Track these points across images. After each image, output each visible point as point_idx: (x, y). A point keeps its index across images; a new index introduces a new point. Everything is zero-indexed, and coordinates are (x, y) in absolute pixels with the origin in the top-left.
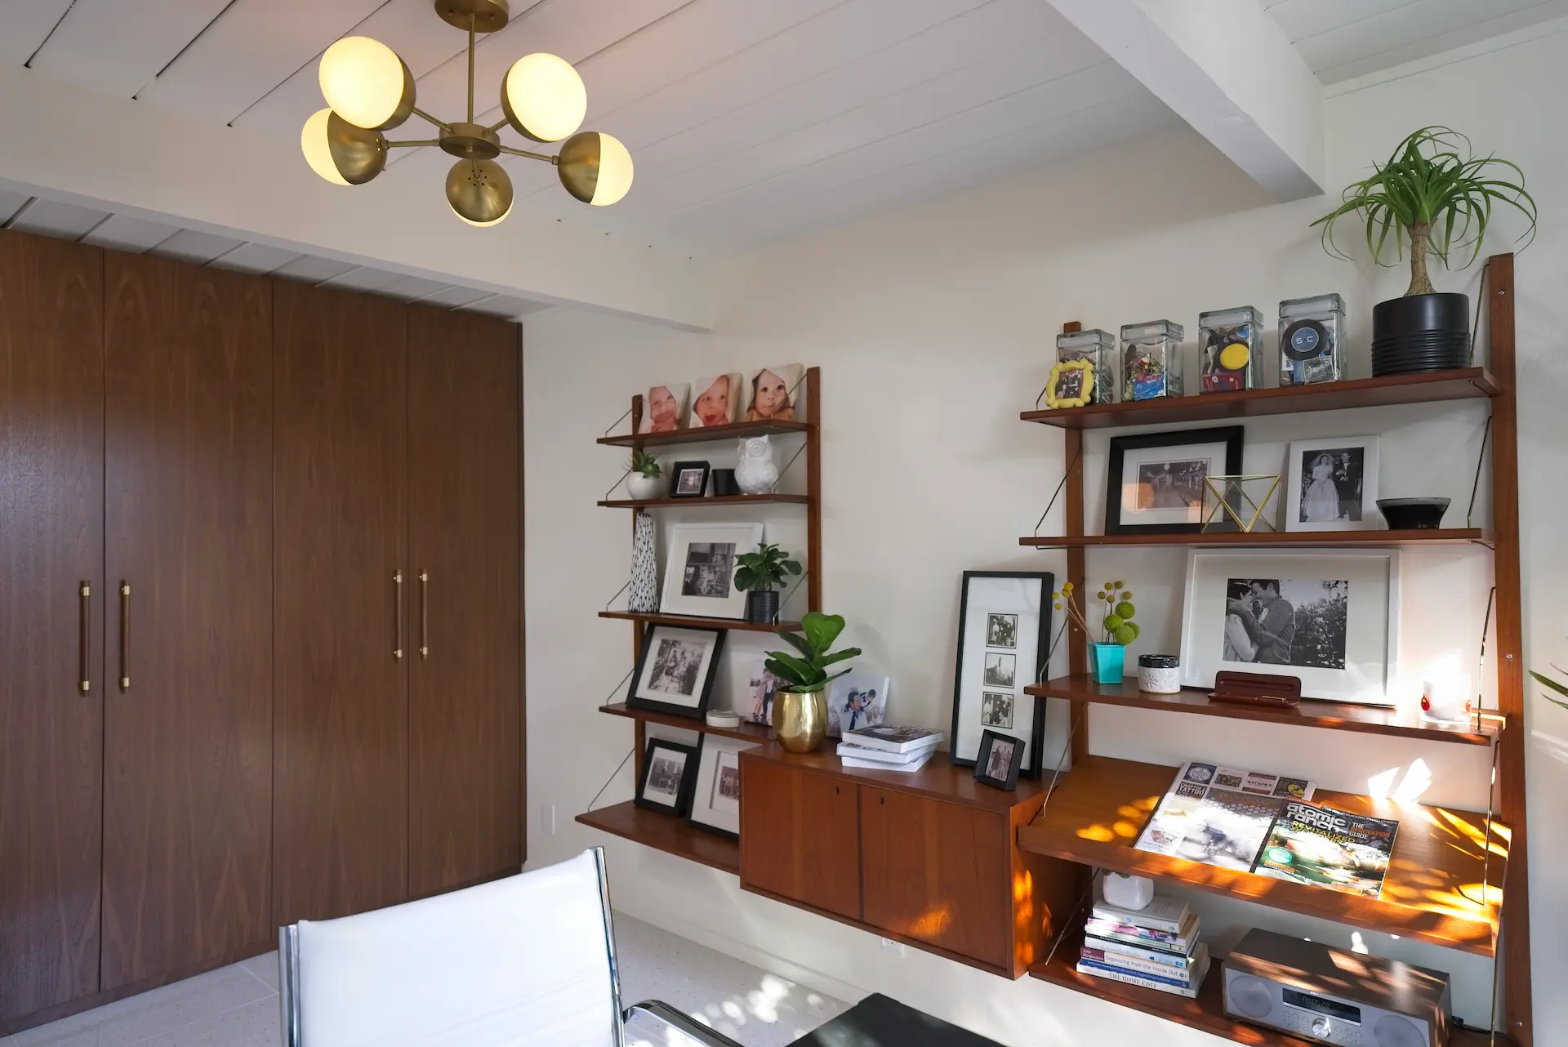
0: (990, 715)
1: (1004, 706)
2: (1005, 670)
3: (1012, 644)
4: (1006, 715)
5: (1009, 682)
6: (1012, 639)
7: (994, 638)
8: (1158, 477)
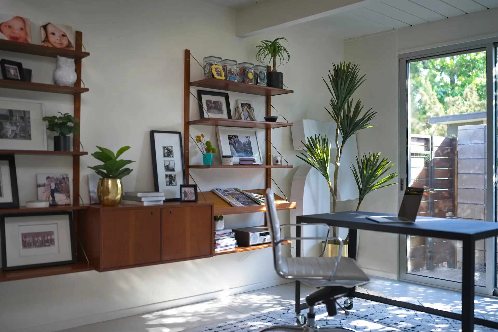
0: (169, 182)
1: (173, 178)
2: (171, 166)
3: (172, 156)
4: (174, 181)
5: (173, 170)
6: (172, 155)
7: (166, 155)
8: (211, 104)
